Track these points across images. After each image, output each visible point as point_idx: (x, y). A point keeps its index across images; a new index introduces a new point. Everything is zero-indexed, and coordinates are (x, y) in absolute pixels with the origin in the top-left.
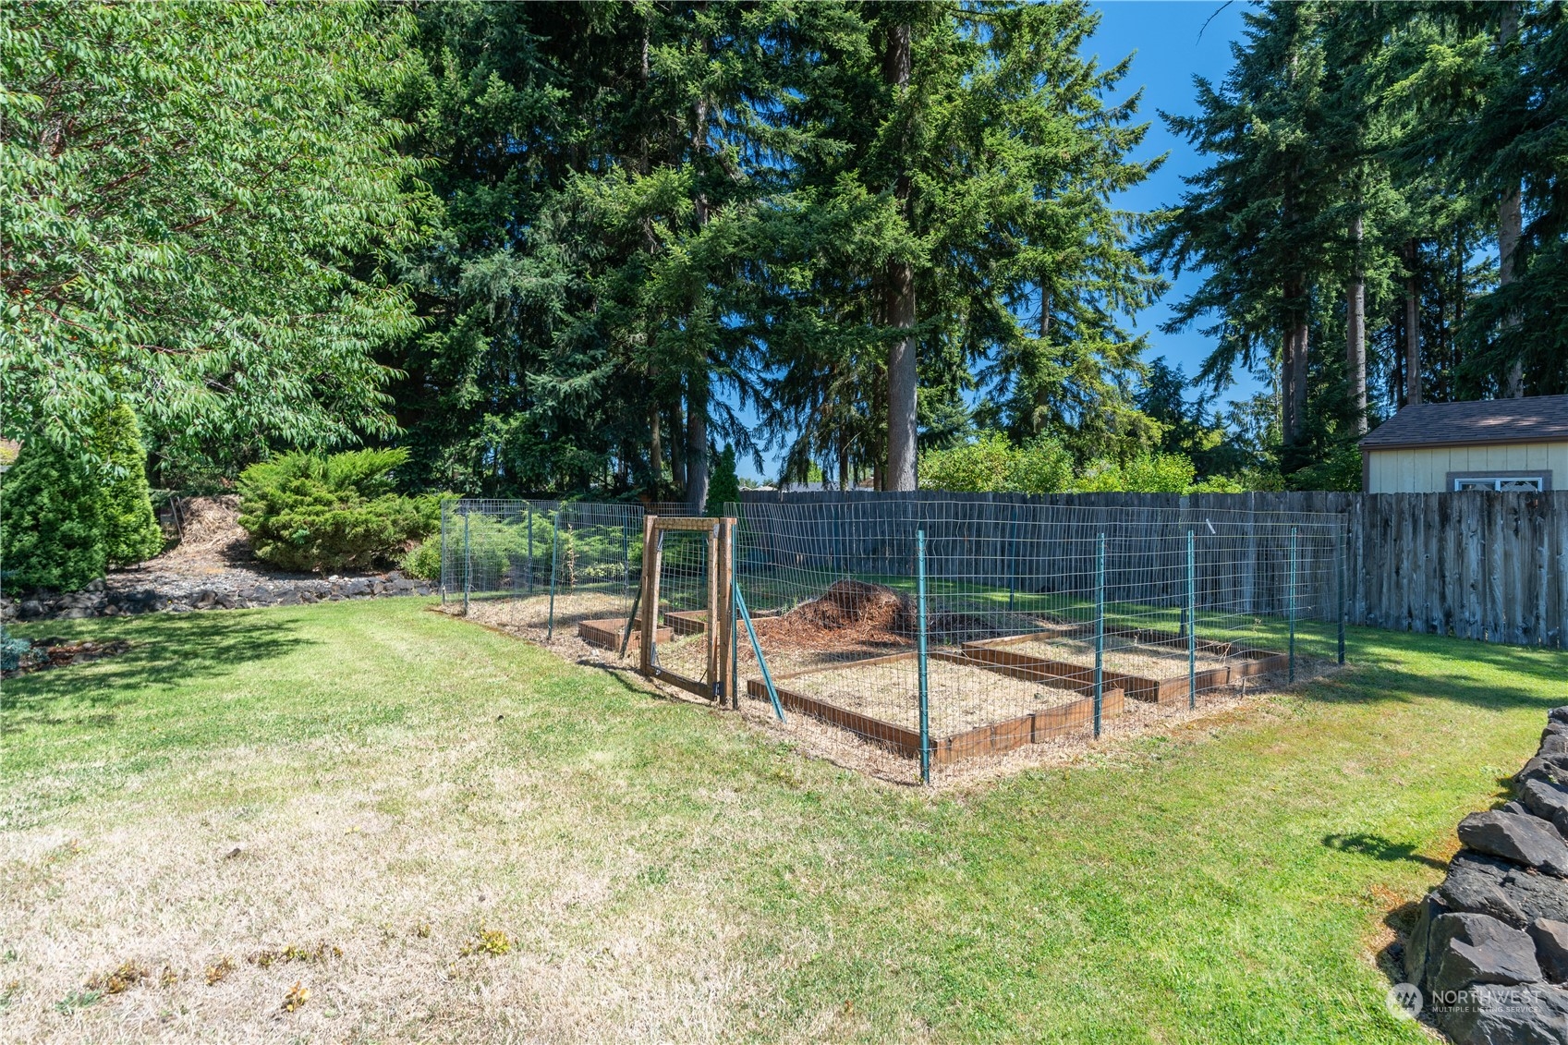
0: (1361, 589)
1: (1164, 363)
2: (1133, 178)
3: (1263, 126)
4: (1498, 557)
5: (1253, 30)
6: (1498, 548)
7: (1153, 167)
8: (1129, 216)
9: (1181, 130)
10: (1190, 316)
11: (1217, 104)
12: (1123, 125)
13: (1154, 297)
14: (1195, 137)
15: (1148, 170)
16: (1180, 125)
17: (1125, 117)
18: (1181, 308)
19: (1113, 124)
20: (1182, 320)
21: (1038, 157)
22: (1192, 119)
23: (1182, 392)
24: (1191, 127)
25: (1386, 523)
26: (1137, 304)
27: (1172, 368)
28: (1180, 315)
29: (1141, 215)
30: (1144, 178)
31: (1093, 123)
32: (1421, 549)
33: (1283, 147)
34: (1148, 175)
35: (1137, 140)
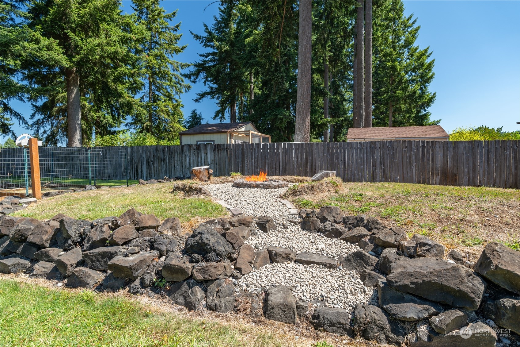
0: (168, 171)
1: (196, 112)
2: (177, 51)
3: (217, 43)
4: (192, 161)
5: (221, 13)
6: (192, 158)
7: (183, 48)
8: (177, 63)
9: (197, 39)
10: (202, 97)
11: (210, 33)
12: (175, 33)
13: (187, 90)
14: (202, 42)
15: (181, 49)
16: (197, 37)
17: (176, 30)
18: (199, 95)
19: (172, 32)
20: (200, 99)
21: (124, 36)
22: (200, 36)
23: (202, 121)
24: (200, 39)
25: (172, 153)
26: (180, 92)
27: (198, 113)
28: (199, 97)
29: (181, 64)
30: (180, 51)
31: (165, 30)
32: (178, 160)
33: (223, 50)
34: (182, 51)
35: (178, 39)
